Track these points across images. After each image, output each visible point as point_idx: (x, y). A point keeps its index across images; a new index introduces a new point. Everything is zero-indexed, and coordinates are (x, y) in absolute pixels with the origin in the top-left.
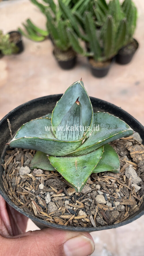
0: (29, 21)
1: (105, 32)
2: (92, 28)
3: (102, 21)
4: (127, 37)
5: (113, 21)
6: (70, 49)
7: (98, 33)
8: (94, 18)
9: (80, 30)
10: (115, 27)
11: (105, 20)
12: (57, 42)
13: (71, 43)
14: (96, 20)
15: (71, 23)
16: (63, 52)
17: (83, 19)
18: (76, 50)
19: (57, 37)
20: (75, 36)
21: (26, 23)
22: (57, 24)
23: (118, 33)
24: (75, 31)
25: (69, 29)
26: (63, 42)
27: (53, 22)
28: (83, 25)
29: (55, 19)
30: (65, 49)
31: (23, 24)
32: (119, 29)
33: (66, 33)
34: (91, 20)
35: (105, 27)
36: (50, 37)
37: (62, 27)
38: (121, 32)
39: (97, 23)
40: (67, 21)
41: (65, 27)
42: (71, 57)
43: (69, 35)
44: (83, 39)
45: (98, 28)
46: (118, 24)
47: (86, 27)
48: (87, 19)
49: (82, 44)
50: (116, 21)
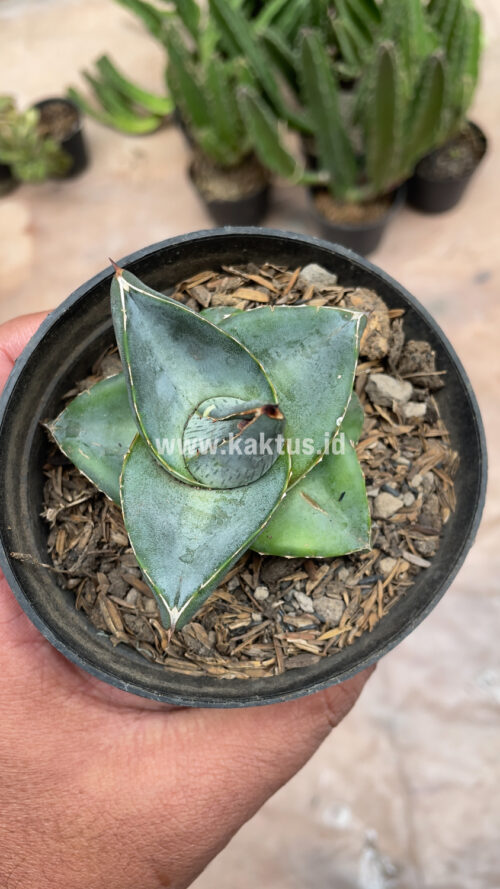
0: (104, 63)
1: (370, 99)
2: (326, 86)
3: (359, 60)
4: (446, 115)
5: (398, 59)
6: (249, 160)
7: (345, 103)
8: (330, 51)
9: (284, 93)
10: (406, 82)
11: (370, 57)
12: (204, 135)
13: (253, 139)
14: (339, 57)
15: (251, 68)
16: (225, 171)
17: (295, 56)
18: (270, 162)
19: (204, 120)
20: (266, 113)
21: (94, 71)
22: (202, 74)
23: (415, 103)
24: (267, 97)
25: (245, 90)
26: (223, 137)
27: (189, 66)
28: (292, 77)
29: (196, 57)
30: (232, 159)
31: (86, 76)
32: (418, 89)
33: (234, 104)
34: (322, 58)
35: (370, 82)
36: (178, 120)
37: (222, 83)
38: (425, 97)
39: (342, 68)
40: (240, 63)
41: (232, 81)
42: (250, 188)
43: (244, 108)
44: (292, 125)
45: (346, 84)
46: (417, 71)
47: (304, 81)
48: (308, 55)
49: (291, 143)
50: (409, 61)
